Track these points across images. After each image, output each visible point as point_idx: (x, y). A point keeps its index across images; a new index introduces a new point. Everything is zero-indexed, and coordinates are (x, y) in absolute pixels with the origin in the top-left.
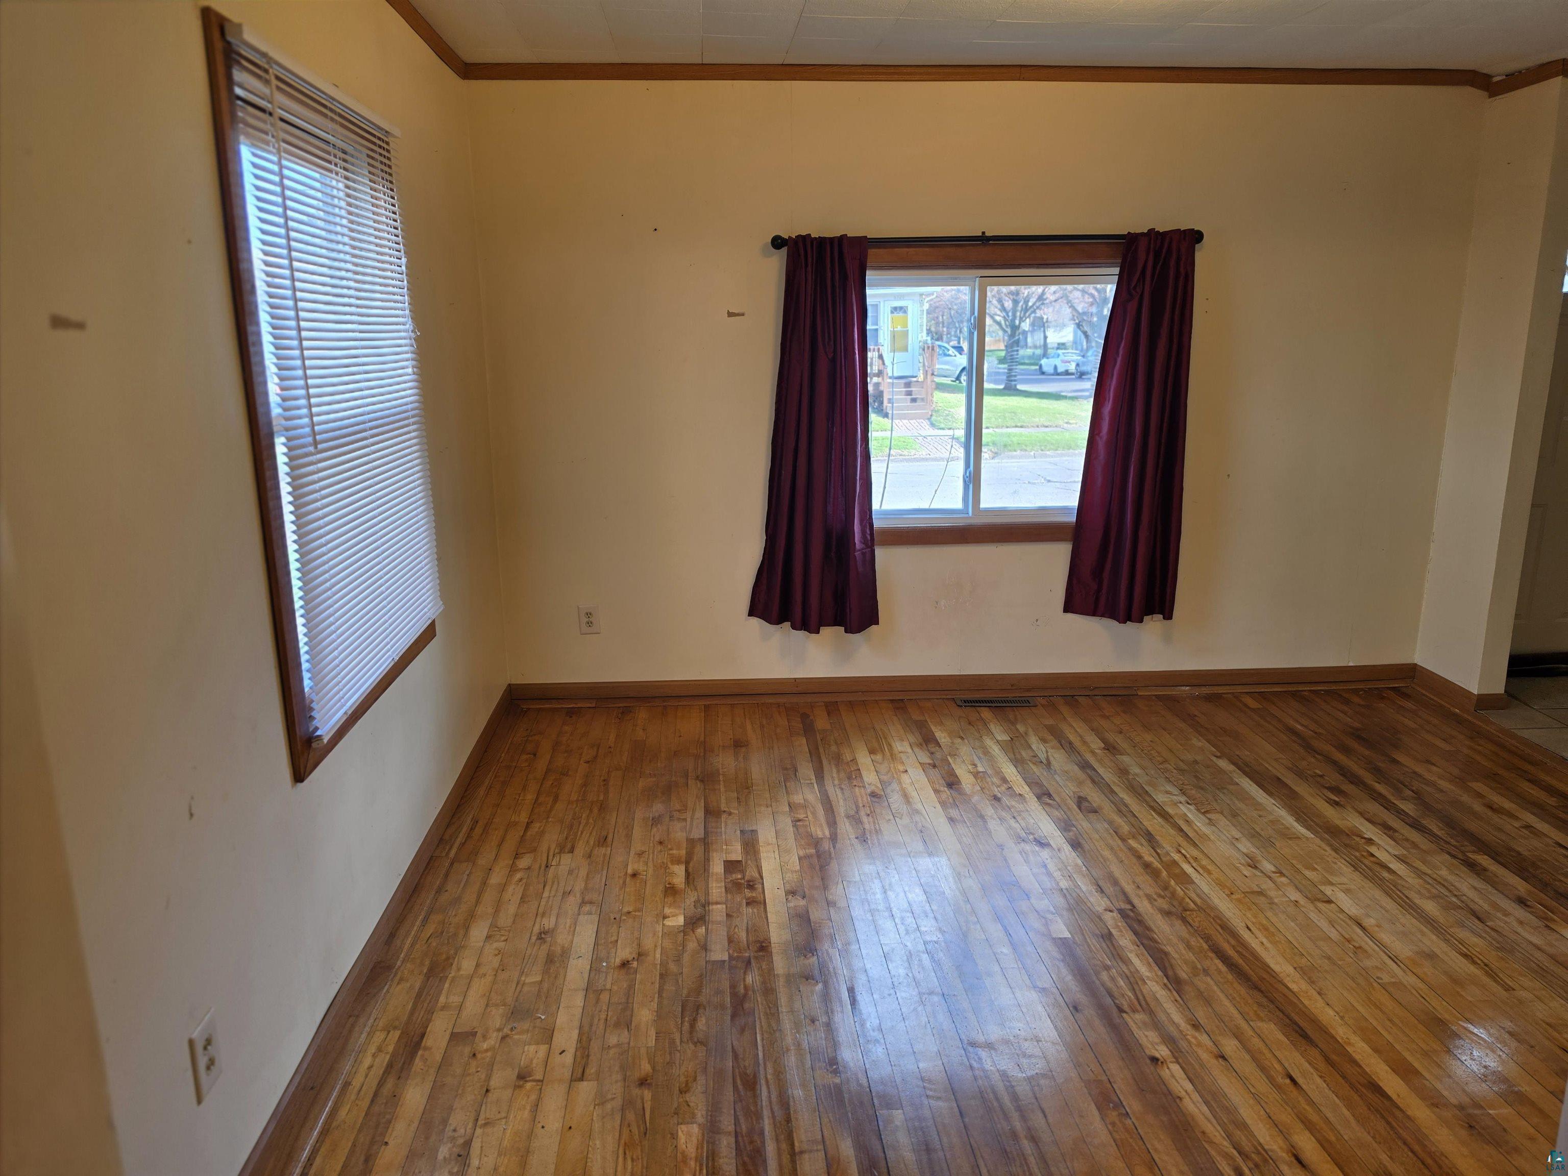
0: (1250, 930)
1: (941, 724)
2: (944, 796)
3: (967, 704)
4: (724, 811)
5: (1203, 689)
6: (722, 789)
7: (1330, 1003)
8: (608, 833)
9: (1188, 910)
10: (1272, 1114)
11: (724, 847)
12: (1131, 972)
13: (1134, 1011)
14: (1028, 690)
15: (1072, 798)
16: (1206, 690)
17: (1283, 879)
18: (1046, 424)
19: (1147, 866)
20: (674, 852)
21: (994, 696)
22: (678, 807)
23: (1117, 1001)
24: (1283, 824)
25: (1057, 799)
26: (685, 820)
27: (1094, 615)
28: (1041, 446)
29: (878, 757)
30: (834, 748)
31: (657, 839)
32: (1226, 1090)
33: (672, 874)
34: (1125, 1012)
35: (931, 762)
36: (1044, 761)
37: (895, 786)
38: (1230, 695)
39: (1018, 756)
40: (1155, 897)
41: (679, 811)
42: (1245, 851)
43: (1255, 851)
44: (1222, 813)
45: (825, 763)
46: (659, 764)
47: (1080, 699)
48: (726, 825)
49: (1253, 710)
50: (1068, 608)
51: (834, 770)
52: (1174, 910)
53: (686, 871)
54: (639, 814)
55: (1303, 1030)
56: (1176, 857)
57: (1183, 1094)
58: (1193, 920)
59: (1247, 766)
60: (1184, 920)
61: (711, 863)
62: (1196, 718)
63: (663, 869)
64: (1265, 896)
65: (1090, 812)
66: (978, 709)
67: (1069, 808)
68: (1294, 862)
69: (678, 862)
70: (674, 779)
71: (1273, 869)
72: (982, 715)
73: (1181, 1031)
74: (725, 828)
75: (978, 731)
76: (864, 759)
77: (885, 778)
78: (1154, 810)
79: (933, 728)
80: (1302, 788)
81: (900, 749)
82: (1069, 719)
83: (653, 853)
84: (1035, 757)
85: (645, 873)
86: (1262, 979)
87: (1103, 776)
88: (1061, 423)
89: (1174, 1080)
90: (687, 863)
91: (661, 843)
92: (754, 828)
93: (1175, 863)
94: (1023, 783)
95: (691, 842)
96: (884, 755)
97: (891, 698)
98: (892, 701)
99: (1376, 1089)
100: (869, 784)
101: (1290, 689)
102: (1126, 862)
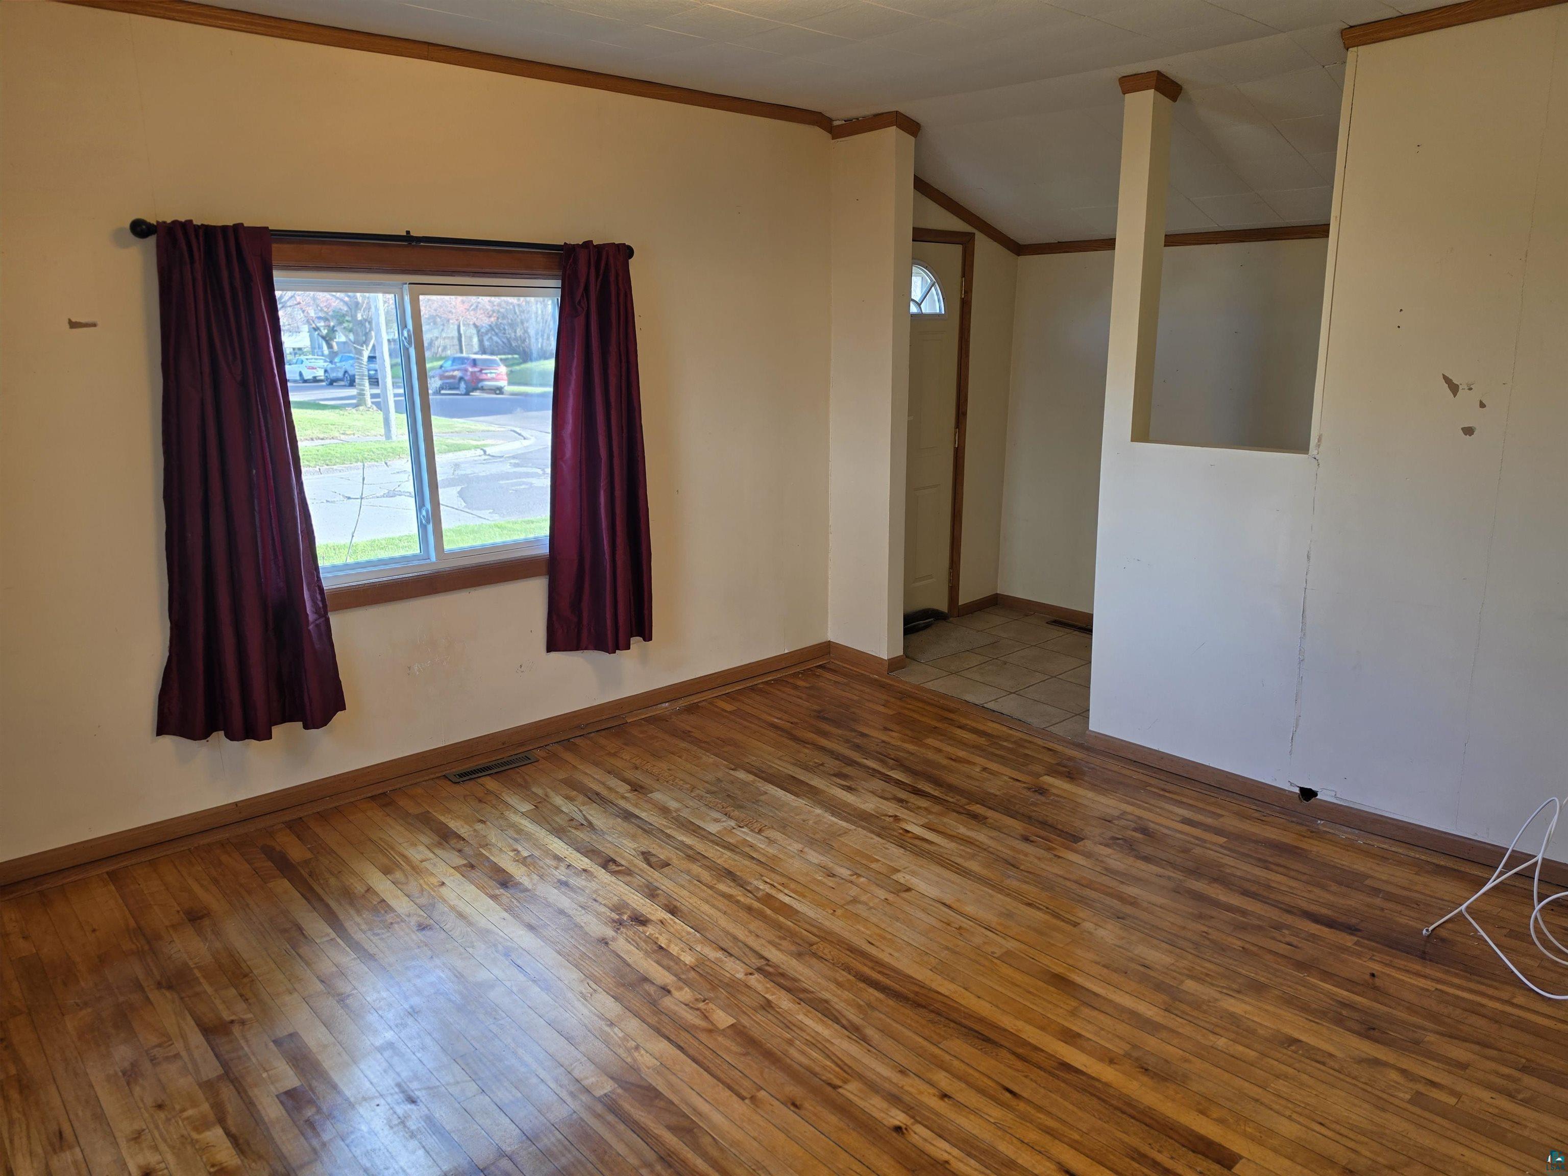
0: (872, 944)
1: (449, 811)
2: (505, 900)
3: (465, 779)
4: (232, 1022)
5: (681, 702)
6: (209, 990)
7: (979, 995)
8: (59, 1124)
9: (814, 944)
10: (1022, 1138)
11: (265, 1075)
12: (813, 1037)
13: (845, 1082)
14: (522, 744)
15: (636, 855)
16: (683, 703)
17: (862, 879)
18: (321, 436)
19: (749, 909)
20: (190, 1112)
21: (486, 761)
22: (153, 1040)
23: (824, 1078)
24: (826, 823)
25: (623, 862)
26: (177, 1056)
27: (577, 649)
28: (325, 461)
29: (398, 875)
30: (333, 881)
31: (149, 1101)
32: (974, 1132)
33: (206, 1148)
34: (840, 1087)
35: (465, 862)
36: (585, 823)
37: (441, 907)
38: (704, 703)
39: (554, 825)
40: (777, 940)
41: (160, 1045)
42: (816, 861)
43: (822, 858)
44: (773, 828)
45: (333, 904)
46: (83, 984)
47: (578, 741)
48: (247, 1041)
49: (730, 712)
50: (552, 647)
51: (352, 912)
52: (801, 949)
53: (228, 1134)
54: (96, 1074)
55: (980, 1033)
56: (768, 889)
57: (946, 1157)
58: (823, 953)
59: (763, 772)
60: (814, 955)
61: (260, 1107)
62: (692, 734)
63: (189, 1148)
64: (860, 902)
65: (662, 868)
66: (479, 780)
67: (641, 870)
68: (857, 858)
69: (202, 1125)
70: (121, 999)
71: (849, 872)
72: (488, 787)
73: (896, 1084)
74: (249, 1047)
75: (494, 807)
76: (382, 885)
77: (423, 901)
78: (718, 845)
79: (442, 818)
80: (817, 782)
81: (419, 857)
82: (581, 767)
83: (157, 1127)
84: (572, 820)
85: (163, 1165)
86: (916, 993)
87: (650, 821)
88: (337, 434)
89: (928, 1144)
90: (221, 1121)
91: (160, 1107)
92: (291, 1030)
93: (769, 896)
94: (579, 855)
95: (209, 1086)
96: (403, 871)
97: (370, 795)
98: (373, 798)
99: (1066, 1067)
100: (409, 916)
101: (748, 685)
102: (729, 911)
